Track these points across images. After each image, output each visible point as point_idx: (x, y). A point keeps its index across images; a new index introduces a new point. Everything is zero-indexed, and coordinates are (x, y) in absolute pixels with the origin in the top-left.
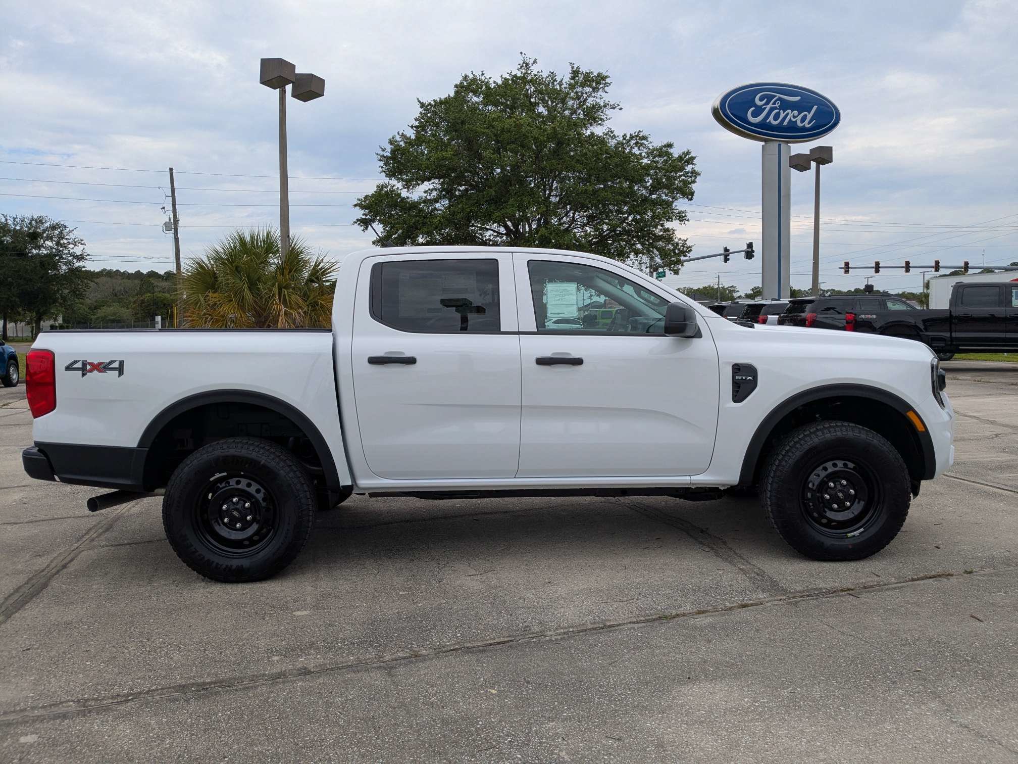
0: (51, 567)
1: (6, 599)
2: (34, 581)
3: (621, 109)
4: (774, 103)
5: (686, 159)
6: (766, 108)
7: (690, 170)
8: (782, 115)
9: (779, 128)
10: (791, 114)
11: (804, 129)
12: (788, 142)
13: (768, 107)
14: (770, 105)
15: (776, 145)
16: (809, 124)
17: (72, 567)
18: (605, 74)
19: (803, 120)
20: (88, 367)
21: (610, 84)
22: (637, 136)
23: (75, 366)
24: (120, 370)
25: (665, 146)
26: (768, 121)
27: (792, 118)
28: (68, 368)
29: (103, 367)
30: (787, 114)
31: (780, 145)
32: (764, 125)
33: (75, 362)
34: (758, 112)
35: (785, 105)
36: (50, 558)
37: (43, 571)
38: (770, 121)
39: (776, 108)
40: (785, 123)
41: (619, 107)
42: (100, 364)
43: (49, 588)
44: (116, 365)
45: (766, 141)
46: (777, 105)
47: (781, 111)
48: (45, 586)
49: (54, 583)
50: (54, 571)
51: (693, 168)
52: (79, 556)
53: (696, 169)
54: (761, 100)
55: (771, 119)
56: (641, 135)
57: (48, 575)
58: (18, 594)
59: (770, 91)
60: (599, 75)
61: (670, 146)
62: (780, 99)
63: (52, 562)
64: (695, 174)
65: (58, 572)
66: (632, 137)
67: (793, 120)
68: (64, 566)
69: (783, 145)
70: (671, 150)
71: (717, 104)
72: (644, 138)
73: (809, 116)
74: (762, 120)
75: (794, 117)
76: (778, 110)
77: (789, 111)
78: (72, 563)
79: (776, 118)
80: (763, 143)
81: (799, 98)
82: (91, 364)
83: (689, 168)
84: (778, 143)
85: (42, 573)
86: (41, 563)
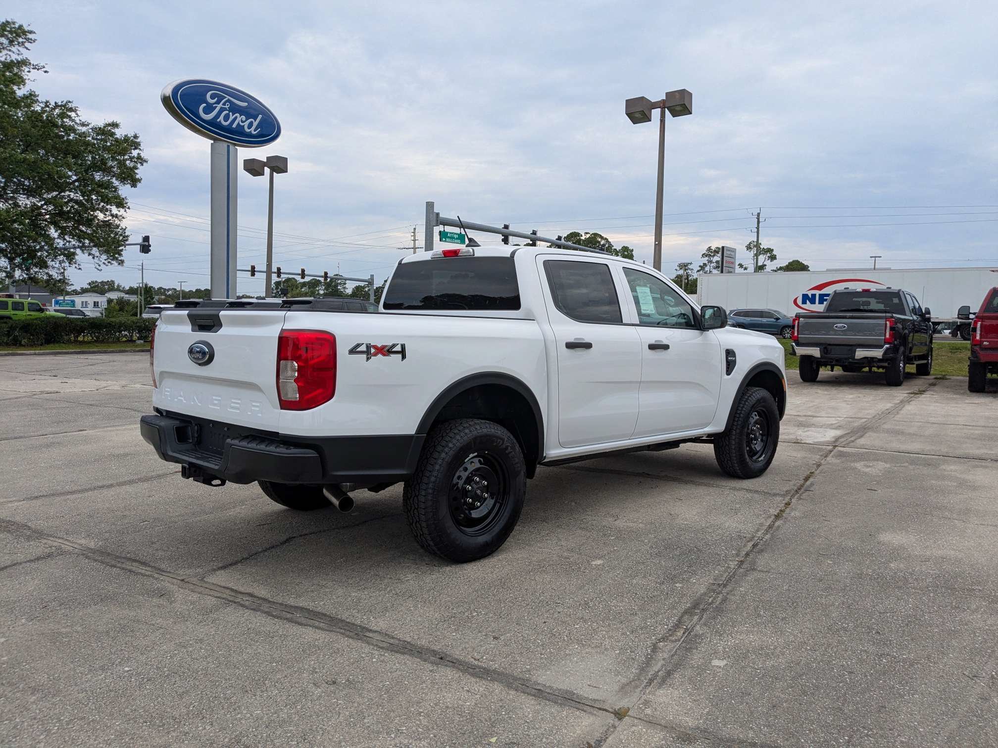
3: (46, 72)
4: (224, 104)
5: (132, 143)
6: (217, 107)
7: (136, 156)
8: (231, 118)
9: (229, 130)
10: (240, 118)
11: (250, 135)
12: (235, 145)
13: (219, 106)
14: (220, 105)
15: (225, 145)
16: (255, 131)
18: (26, 28)
19: (249, 127)
20: (373, 350)
21: (34, 42)
22: (64, 106)
23: (359, 349)
24: (403, 353)
25: (109, 125)
26: (218, 120)
27: (240, 123)
28: (353, 351)
29: (386, 351)
30: (236, 118)
31: (228, 146)
32: (214, 123)
33: (358, 345)
34: (209, 109)
35: (234, 109)
38: (220, 121)
39: (225, 109)
40: (234, 126)
41: (44, 69)
42: (383, 347)
44: (398, 348)
45: (215, 139)
46: (226, 106)
47: (231, 113)
51: (139, 154)
53: (142, 155)
54: (212, 97)
55: (221, 118)
56: (70, 105)
59: (222, 92)
60: (20, 27)
61: (115, 125)
62: (229, 101)
64: (141, 160)
66: (57, 106)
67: (242, 124)
69: (231, 147)
70: (116, 131)
71: (168, 92)
72: (71, 110)
73: (255, 124)
74: (214, 118)
75: (242, 122)
76: (228, 112)
77: (237, 115)
79: (226, 118)
80: (212, 142)
81: (246, 104)
82: (375, 347)
83: (135, 153)
84: (227, 144)
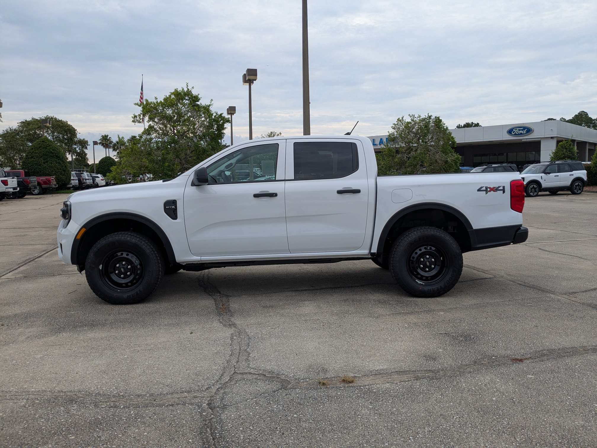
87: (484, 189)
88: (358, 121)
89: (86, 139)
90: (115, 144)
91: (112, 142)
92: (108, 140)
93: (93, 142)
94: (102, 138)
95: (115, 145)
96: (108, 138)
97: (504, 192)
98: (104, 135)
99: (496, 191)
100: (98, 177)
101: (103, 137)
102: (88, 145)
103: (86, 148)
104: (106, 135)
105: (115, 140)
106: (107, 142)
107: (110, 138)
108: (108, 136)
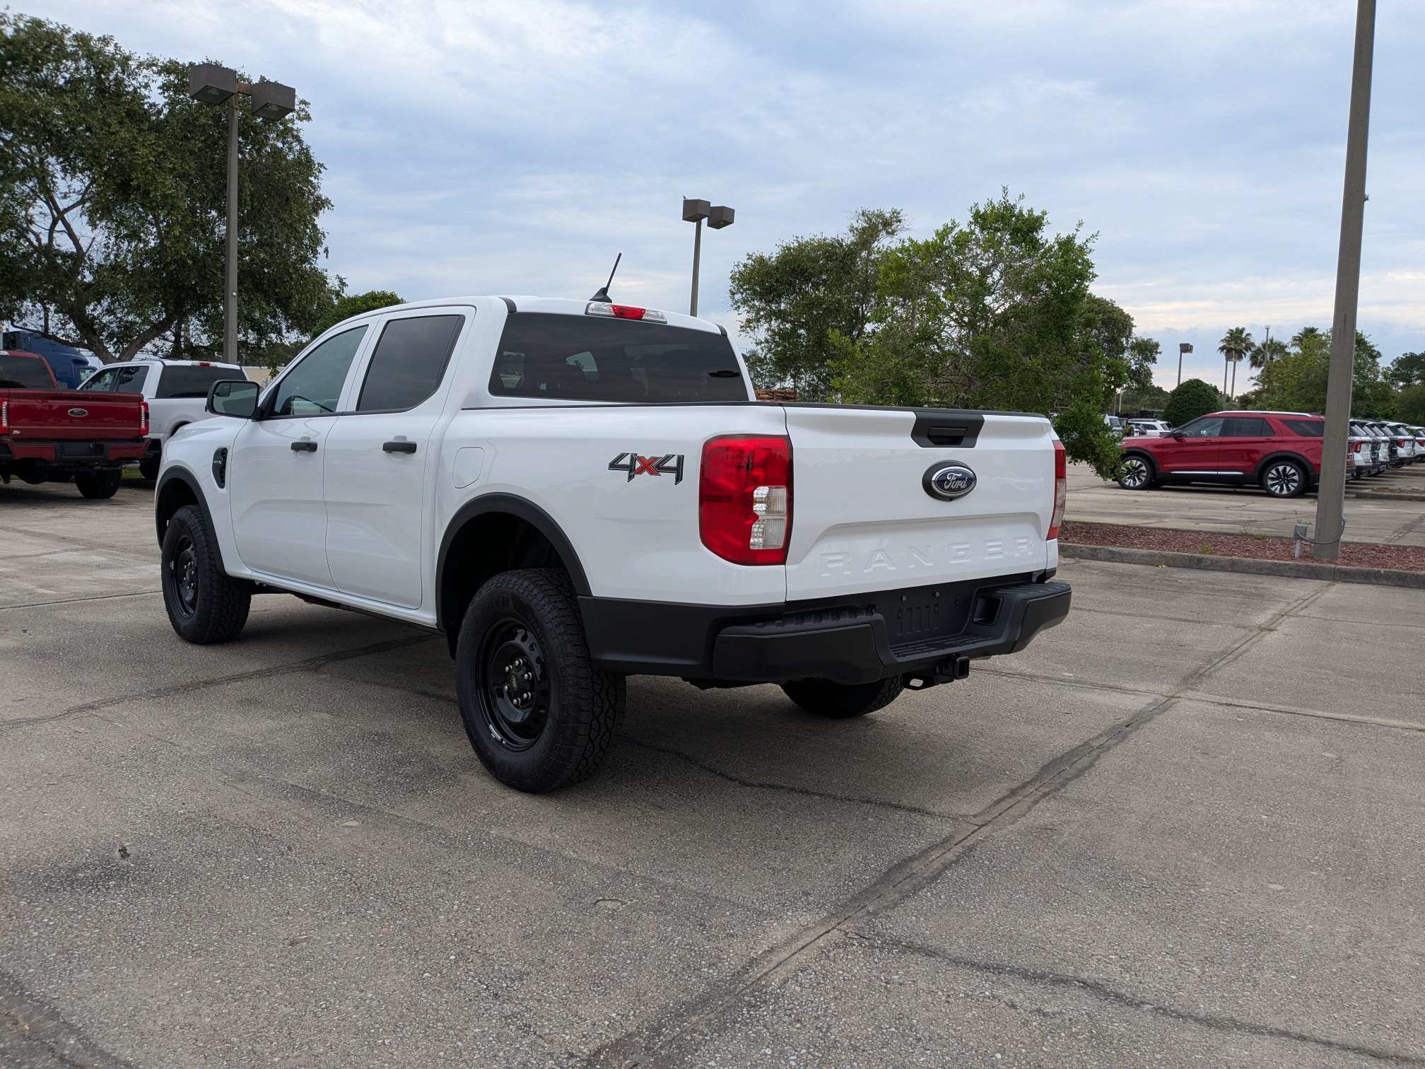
0: (1029, 800)
1: (1092, 765)
2: (1058, 780)
17: (1002, 788)
36: (1029, 820)
37: (1045, 795)
43: (1040, 765)
48: (1046, 769)
49: (1033, 770)
50: (1030, 789)
52: (984, 806)
57: (1038, 784)
58: (1079, 767)
63: (1030, 808)
65: (1024, 786)
68: (1013, 793)
78: (1000, 796)
85: (1046, 790)
86: (1046, 813)
87: (626, 461)
88: (620, 254)
89: (1155, 341)
90: (1259, 349)
91: (1253, 344)
92: (1244, 340)
93: (1181, 345)
94: (1228, 335)
95: (1259, 351)
96: (1243, 336)
97: (679, 479)
98: (1234, 328)
99: (657, 474)
100: (1154, 428)
101: (1231, 334)
102: (1157, 353)
103: (1154, 360)
104: (1240, 328)
105: (1258, 340)
106: (1240, 344)
107: (1248, 335)
108: (1242, 331)
